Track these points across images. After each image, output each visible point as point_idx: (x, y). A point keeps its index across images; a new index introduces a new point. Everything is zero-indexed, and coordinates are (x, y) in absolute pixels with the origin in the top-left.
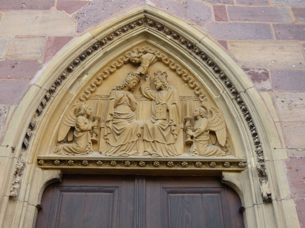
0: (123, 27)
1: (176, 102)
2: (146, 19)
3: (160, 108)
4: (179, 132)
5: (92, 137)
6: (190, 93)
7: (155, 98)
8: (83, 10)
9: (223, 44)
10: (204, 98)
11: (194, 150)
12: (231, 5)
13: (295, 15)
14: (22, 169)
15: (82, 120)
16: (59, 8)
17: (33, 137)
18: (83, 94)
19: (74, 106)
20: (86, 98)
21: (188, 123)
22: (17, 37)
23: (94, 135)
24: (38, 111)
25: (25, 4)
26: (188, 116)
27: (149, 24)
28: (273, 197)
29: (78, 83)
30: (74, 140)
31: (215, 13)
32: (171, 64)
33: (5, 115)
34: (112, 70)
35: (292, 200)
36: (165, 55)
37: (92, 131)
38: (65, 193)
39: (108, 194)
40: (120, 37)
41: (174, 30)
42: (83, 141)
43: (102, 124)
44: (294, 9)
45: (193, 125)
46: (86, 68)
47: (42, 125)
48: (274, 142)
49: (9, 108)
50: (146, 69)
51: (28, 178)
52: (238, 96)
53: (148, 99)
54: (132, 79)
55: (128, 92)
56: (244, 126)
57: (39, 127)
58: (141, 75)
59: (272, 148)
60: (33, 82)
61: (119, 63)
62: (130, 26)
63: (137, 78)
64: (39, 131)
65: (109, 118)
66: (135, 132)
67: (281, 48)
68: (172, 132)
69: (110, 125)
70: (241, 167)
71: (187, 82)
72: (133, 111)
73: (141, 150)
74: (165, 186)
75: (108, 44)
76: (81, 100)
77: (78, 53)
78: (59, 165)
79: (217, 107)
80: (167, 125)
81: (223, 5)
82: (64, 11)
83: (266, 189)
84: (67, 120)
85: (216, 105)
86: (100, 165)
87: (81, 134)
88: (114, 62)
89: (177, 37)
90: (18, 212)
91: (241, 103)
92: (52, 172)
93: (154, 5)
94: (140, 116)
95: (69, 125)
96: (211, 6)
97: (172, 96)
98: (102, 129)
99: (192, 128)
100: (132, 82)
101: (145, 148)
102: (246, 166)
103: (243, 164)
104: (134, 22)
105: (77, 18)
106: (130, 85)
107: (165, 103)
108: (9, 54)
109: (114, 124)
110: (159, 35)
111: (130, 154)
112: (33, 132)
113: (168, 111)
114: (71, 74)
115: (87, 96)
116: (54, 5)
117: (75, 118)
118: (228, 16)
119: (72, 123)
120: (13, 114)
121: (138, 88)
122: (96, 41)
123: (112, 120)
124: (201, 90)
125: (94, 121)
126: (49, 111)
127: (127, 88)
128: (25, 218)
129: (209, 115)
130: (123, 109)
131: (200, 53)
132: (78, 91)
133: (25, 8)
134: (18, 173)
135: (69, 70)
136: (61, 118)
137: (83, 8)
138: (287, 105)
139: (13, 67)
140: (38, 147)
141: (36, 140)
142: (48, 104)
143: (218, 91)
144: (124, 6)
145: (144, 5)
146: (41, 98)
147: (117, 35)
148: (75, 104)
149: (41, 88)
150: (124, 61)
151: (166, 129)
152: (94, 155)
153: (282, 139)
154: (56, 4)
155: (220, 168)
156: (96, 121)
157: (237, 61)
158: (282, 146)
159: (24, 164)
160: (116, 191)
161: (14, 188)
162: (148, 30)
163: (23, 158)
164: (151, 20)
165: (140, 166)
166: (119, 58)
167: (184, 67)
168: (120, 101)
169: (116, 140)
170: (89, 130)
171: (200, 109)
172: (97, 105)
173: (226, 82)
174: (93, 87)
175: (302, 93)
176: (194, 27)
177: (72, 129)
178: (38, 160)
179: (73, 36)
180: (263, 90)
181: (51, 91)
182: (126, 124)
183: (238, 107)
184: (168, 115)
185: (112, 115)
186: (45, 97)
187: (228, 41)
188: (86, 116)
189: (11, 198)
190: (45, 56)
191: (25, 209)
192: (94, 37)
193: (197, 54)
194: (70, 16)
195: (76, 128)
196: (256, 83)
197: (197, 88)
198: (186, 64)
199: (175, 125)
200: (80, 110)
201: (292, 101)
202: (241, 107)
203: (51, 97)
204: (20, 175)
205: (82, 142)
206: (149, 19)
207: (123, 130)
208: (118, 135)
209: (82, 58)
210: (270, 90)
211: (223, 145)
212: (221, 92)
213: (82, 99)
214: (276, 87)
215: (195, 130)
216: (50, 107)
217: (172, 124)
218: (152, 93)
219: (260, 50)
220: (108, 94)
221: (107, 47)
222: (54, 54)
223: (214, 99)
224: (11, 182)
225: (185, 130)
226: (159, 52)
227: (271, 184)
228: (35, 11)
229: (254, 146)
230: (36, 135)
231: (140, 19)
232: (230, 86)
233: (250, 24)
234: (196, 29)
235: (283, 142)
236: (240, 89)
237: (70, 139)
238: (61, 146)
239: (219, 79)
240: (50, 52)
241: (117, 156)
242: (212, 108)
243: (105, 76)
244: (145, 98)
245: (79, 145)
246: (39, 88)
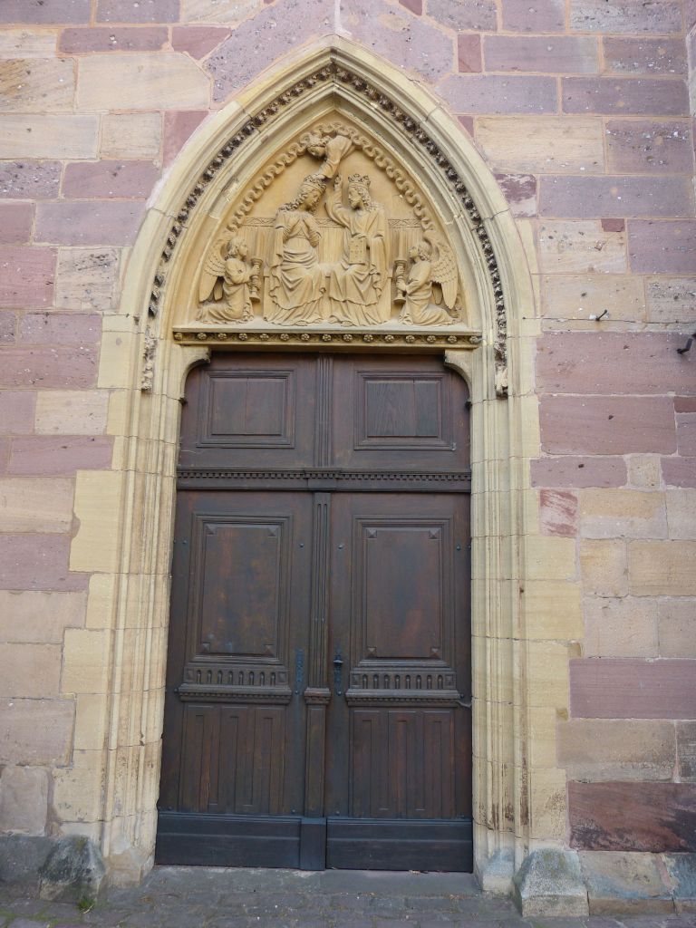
0: (294, 87)
1: (383, 233)
2: (334, 67)
3: (356, 243)
4: (385, 284)
5: (251, 292)
6: (407, 214)
7: (349, 223)
8: (221, 49)
9: (467, 123)
10: (429, 224)
11: (406, 315)
12: (491, 34)
13: (607, 56)
14: (153, 349)
15: (234, 264)
16: (178, 47)
17: (162, 298)
18: (234, 217)
19: (220, 240)
20: (237, 224)
21: (400, 269)
22: (112, 112)
23: (255, 289)
24: (164, 255)
25: (114, 36)
26: (401, 258)
27: (339, 77)
28: (510, 392)
29: (222, 198)
30: (224, 298)
31: (459, 51)
32: (378, 157)
33: (117, 264)
34: (278, 171)
35: (536, 397)
36: (368, 140)
37: (250, 283)
38: (216, 380)
39: (278, 380)
40: (290, 105)
41: (384, 92)
42: (238, 301)
43: (266, 272)
44: (607, 42)
45: (408, 272)
46: (234, 170)
47: (173, 277)
48: (525, 308)
49: (120, 251)
50: (334, 169)
51: (163, 361)
52: (481, 226)
53: (338, 224)
54: (310, 189)
55: (305, 214)
56: (484, 276)
57: (169, 281)
58: (326, 180)
59: (520, 318)
60: (150, 203)
61: (290, 155)
62: (306, 83)
63: (318, 188)
64: (170, 287)
65: (276, 261)
66: (316, 285)
67: (567, 132)
68: (373, 284)
69: (278, 273)
70: (474, 343)
71: (403, 192)
72: (314, 246)
73: (326, 314)
74: (360, 369)
75: (268, 123)
76: (230, 229)
77: (219, 145)
78: (206, 339)
79: (448, 242)
80: (367, 273)
81: (478, 32)
82: (186, 53)
83: (501, 380)
84: (211, 265)
85: (447, 238)
86: (265, 340)
87: (233, 289)
88: (282, 155)
89: (390, 106)
90: (156, 410)
91: (484, 237)
92: (196, 350)
93: (347, 34)
94: (326, 256)
95: (214, 273)
96: (453, 36)
97: (376, 223)
98: (266, 279)
99: (406, 276)
100: (311, 195)
101: (332, 311)
102: (480, 342)
103: (477, 340)
104: (314, 73)
105: (212, 68)
106: (307, 200)
107: (364, 235)
108: (104, 149)
109: (285, 271)
110: (357, 99)
111: (308, 321)
112: (160, 290)
113: (368, 248)
114: (210, 185)
115: (240, 221)
116: (167, 40)
117: (223, 261)
118: (483, 60)
119: (219, 269)
120: (128, 261)
121: (322, 204)
122: (248, 118)
123: (281, 265)
124: (425, 209)
125: (252, 265)
126: (181, 252)
127: (303, 206)
128: (166, 418)
129: (434, 255)
130: (299, 245)
131: (426, 140)
132: (225, 213)
133: (117, 47)
134: (149, 354)
135: (207, 178)
136: (201, 263)
137: (220, 44)
138: (556, 244)
139: (115, 175)
140: (172, 313)
141: (167, 302)
142: (179, 241)
143: (452, 214)
144: (294, 39)
145: (330, 38)
146: (168, 233)
147: (283, 103)
148: (221, 237)
149: (164, 214)
150: (298, 153)
151: (364, 280)
152: (255, 324)
153: (538, 304)
154: (170, 37)
155: (442, 344)
156: (257, 266)
157: (485, 159)
158: (536, 315)
159: (155, 342)
160: (291, 377)
161: (146, 378)
162: (339, 89)
163: (152, 331)
164: (343, 69)
165: (324, 341)
166: (289, 147)
167: (399, 164)
168: (292, 230)
169: (288, 299)
170: (247, 283)
171: (419, 246)
172: (256, 236)
173: (464, 199)
174: (247, 203)
175: (584, 222)
176: (420, 88)
177: (220, 280)
178: (174, 333)
179: (206, 108)
180: (523, 216)
181: (181, 219)
182: (303, 273)
183: (480, 244)
184: (369, 255)
185: (280, 256)
186: (174, 230)
187: (476, 117)
188: (239, 257)
189: (144, 391)
190: (165, 153)
191: (164, 405)
192: (244, 111)
193: (421, 141)
194: (199, 64)
195: (225, 278)
196: (513, 202)
197: (418, 205)
198: (402, 159)
199: (378, 274)
200: (228, 247)
201: (566, 237)
202: (484, 246)
203: (183, 229)
204: (151, 358)
205: (235, 303)
206: (340, 67)
207: (298, 282)
208: (291, 290)
209: (225, 154)
210: (534, 216)
211: (451, 307)
212: (456, 216)
213: (232, 226)
214: (544, 210)
215: (411, 281)
216: (182, 244)
217: (375, 271)
218: (344, 214)
219: (529, 136)
220: (274, 216)
221: (267, 127)
222: (179, 148)
223: (443, 226)
224: (141, 369)
225: (394, 280)
226: (357, 133)
227: (510, 372)
228: (134, 54)
229: (495, 312)
230: (167, 293)
231: (324, 68)
232: (470, 206)
233: (521, 77)
234: (422, 90)
235: (538, 309)
236: (485, 214)
237: (217, 296)
238: (206, 308)
239: (455, 192)
240: (172, 145)
241: (289, 326)
242: (439, 243)
243: (267, 183)
244: (333, 224)
245: (234, 308)
246: (162, 215)
